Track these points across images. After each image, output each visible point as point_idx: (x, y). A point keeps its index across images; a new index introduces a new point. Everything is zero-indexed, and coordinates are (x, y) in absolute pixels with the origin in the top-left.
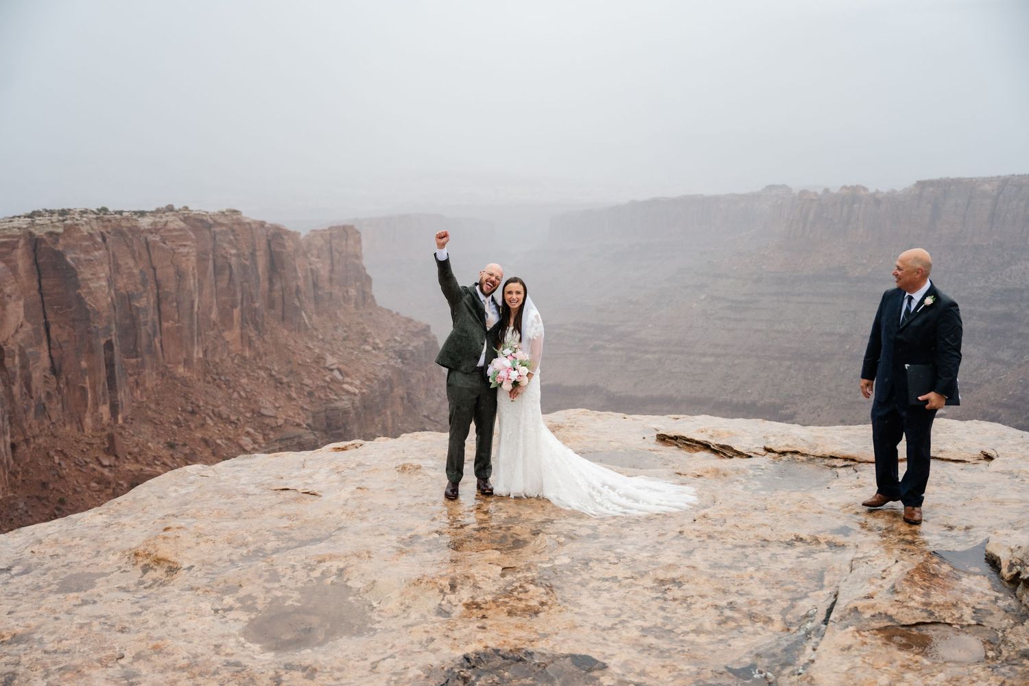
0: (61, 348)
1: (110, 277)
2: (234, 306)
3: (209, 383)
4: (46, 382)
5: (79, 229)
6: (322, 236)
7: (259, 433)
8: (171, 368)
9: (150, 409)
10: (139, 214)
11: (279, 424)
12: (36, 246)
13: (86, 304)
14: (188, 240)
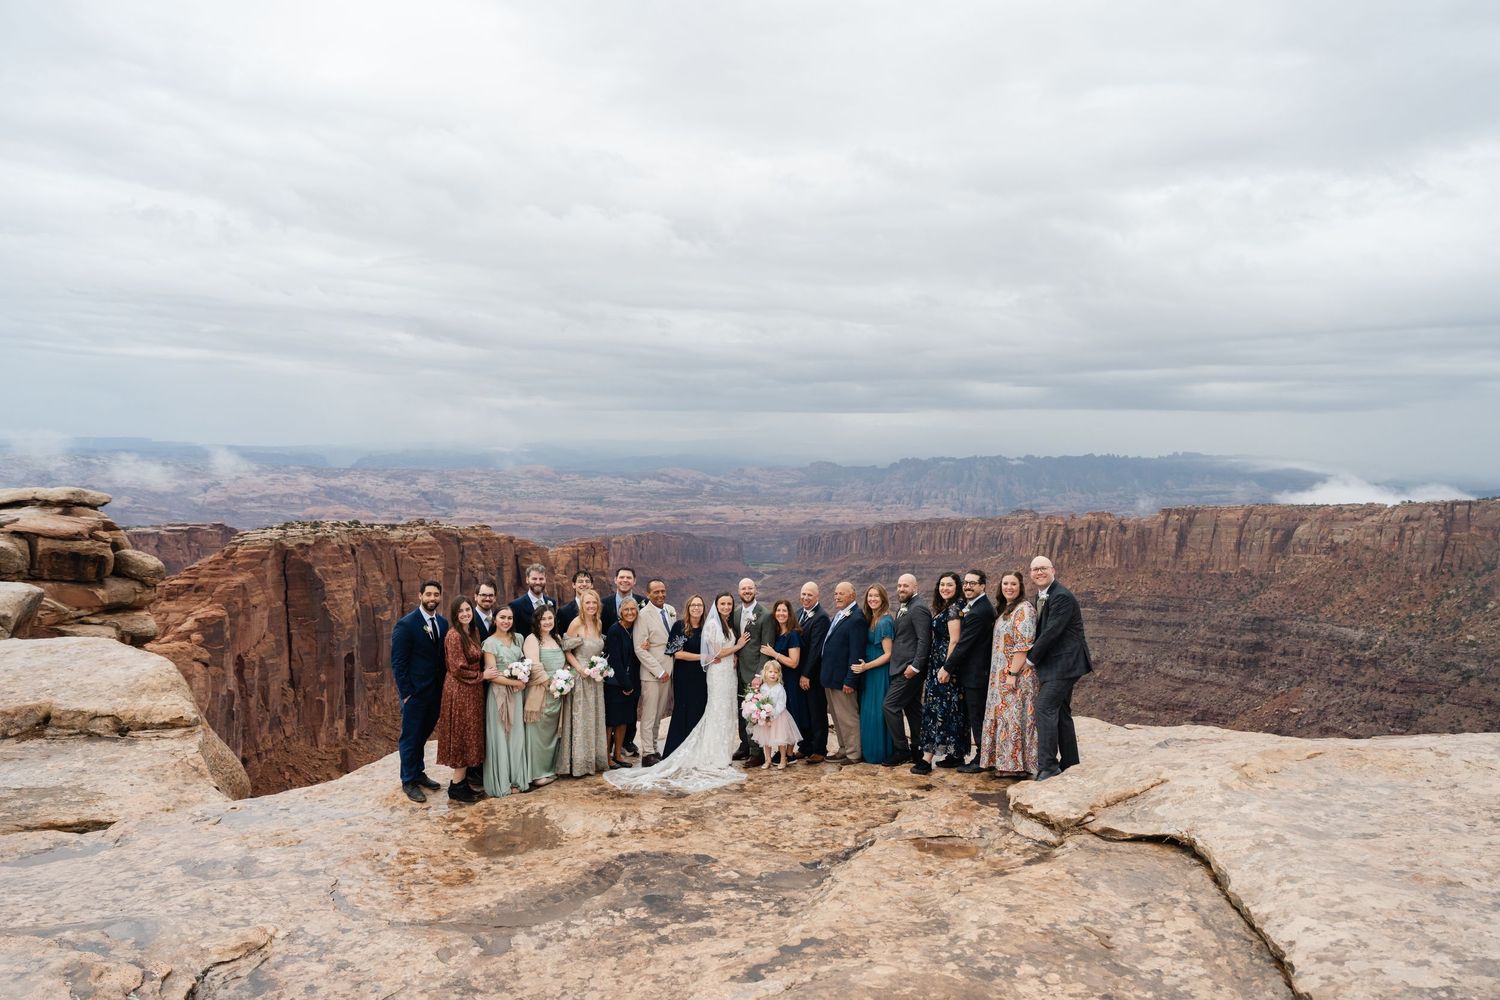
0: (302, 660)
1: (357, 589)
4: (284, 695)
5: (330, 542)
6: (570, 551)
9: (387, 725)
10: (389, 528)
12: (285, 558)
13: (331, 616)
14: (436, 554)
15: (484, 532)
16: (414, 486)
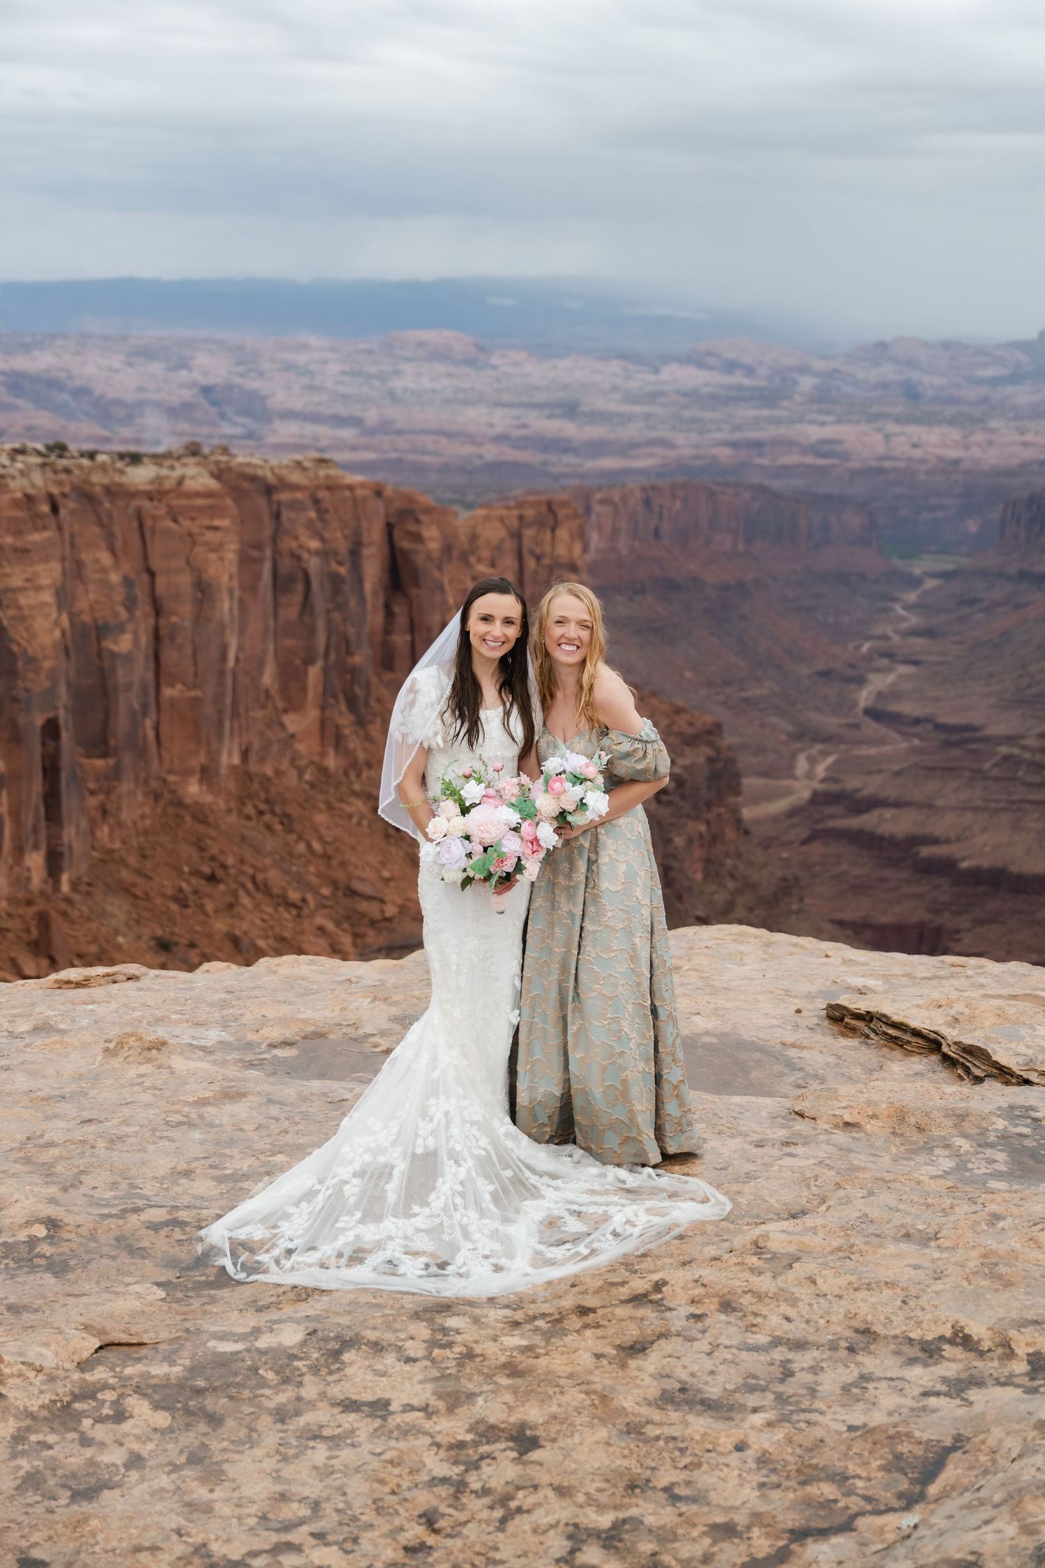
1: (63, 586)
2: (309, 661)
3: (248, 818)
5: (7, 486)
6: (502, 520)
7: (343, 930)
8: (175, 783)
9: (126, 866)
10: (128, 460)
11: (388, 914)
13: (12, 640)
14: (222, 517)
15: (322, 473)
16: (183, 373)
